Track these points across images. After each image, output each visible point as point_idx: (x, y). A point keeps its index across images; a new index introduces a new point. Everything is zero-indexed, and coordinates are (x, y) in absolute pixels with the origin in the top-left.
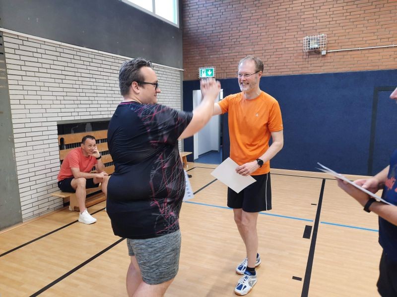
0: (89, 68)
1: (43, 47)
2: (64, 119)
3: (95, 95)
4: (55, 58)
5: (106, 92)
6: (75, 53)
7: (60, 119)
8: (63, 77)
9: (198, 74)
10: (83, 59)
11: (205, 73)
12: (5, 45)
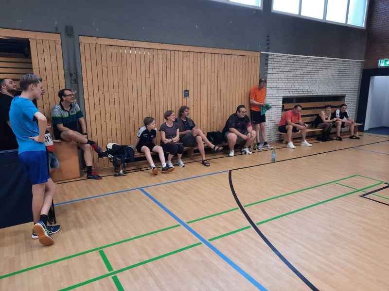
0: (301, 66)
1: (282, 58)
2: (286, 95)
3: (302, 82)
4: (286, 63)
5: (309, 80)
6: (295, 59)
7: (284, 95)
8: (288, 73)
9: (377, 64)
10: (299, 62)
11: (384, 63)
12: (269, 60)
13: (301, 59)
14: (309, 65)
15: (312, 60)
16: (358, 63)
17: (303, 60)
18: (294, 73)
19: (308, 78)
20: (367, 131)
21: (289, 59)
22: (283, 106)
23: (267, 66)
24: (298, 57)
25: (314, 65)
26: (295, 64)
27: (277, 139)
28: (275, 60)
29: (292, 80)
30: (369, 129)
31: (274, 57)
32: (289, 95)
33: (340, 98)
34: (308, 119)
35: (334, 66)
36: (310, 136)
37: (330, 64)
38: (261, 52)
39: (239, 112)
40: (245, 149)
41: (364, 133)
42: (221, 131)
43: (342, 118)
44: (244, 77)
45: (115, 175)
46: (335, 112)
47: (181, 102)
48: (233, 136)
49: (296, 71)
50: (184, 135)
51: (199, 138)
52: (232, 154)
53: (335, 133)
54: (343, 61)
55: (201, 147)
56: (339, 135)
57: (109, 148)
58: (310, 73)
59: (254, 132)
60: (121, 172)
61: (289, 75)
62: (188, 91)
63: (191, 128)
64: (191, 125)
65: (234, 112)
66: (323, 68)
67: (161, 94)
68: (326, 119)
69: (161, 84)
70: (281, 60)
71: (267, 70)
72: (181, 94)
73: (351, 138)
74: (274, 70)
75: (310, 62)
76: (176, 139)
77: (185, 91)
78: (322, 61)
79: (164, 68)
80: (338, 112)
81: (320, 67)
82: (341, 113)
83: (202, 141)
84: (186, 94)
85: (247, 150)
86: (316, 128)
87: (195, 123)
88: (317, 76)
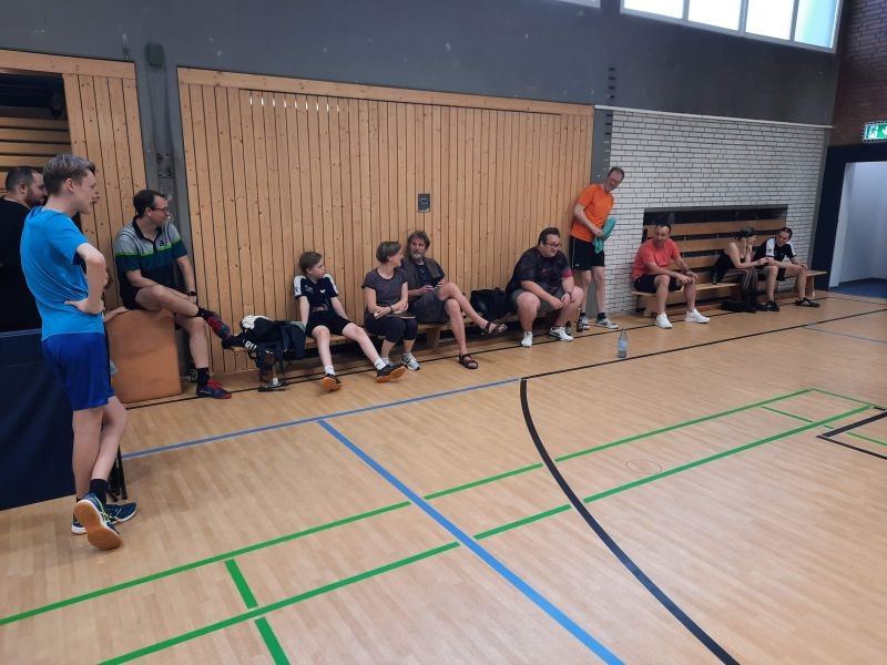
0: (688, 139)
1: (645, 120)
2: (652, 206)
3: (689, 175)
4: (653, 132)
5: (704, 170)
7: (645, 209)
8: (658, 154)
9: (861, 133)
10: (683, 128)
11: (876, 132)
12: (614, 123)
13: (687, 123)
14: (705, 135)
15: (712, 125)
16: (817, 132)
17: (694, 124)
18: (671, 155)
19: (702, 166)
20: (835, 289)
21: (661, 121)
22: (645, 232)
23: (610, 139)
24: (681, 119)
25: (717, 136)
26: (672, 133)
27: (630, 308)
28: (626, 124)
29: (667, 170)
30: (840, 284)
31: (625, 118)
32: (660, 205)
33: (775, 212)
34: (700, 261)
35: (761, 138)
36: (704, 301)
37: (753, 133)
38: (597, 107)
39: (545, 243)
40: (557, 331)
41: (830, 294)
42: (503, 289)
43: (778, 257)
44: (556, 164)
45: (261, 390)
46: (764, 244)
47: (411, 220)
48: (531, 298)
49: (674, 149)
50: (419, 297)
51: (453, 303)
52: (528, 341)
53: (765, 292)
54: (785, 127)
55: (458, 325)
56: (772, 298)
57: (246, 325)
58: (708, 156)
59: (578, 292)
60: (275, 381)
61: (659, 159)
62: (428, 196)
63: (435, 282)
64: (436, 275)
65: (534, 244)
66: (736, 142)
67: (366, 202)
68: (743, 261)
69: (366, 181)
70: (642, 125)
71: (609, 147)
72: (413, 203)
73: (799, 303)
74: (625, 147)
75: (707, 130)
76: (401, 306)
77: (420, 196)
78: (735, 127)
79: (374, 142)
80: (771, 244)
81: (731, 142)
82: (776, 248)
83: (460, 310)
84: (424, 202)
85: (561, 332)
86: (719, 281)
87: (444, 269)
88: (724, 161)
